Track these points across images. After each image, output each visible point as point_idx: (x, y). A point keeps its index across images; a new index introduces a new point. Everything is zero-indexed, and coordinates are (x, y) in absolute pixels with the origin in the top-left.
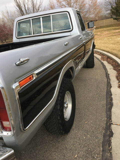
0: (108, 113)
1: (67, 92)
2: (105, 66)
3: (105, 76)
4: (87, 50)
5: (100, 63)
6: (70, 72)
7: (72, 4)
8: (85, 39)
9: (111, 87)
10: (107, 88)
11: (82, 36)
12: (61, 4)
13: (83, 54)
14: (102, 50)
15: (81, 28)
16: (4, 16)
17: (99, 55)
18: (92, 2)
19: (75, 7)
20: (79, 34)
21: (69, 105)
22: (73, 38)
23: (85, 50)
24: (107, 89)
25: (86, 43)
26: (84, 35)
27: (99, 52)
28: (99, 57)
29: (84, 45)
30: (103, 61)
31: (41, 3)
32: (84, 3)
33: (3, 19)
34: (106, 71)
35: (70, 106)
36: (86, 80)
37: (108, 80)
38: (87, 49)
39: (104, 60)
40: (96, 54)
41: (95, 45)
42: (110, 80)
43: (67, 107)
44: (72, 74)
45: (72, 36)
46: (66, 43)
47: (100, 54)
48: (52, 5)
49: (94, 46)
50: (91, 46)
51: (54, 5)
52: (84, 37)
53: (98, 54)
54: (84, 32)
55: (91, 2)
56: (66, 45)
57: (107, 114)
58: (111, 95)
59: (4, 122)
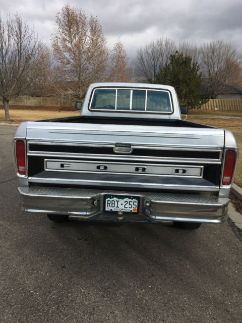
51: (48, 54)
55: (115, 64)
59: (225, 177)
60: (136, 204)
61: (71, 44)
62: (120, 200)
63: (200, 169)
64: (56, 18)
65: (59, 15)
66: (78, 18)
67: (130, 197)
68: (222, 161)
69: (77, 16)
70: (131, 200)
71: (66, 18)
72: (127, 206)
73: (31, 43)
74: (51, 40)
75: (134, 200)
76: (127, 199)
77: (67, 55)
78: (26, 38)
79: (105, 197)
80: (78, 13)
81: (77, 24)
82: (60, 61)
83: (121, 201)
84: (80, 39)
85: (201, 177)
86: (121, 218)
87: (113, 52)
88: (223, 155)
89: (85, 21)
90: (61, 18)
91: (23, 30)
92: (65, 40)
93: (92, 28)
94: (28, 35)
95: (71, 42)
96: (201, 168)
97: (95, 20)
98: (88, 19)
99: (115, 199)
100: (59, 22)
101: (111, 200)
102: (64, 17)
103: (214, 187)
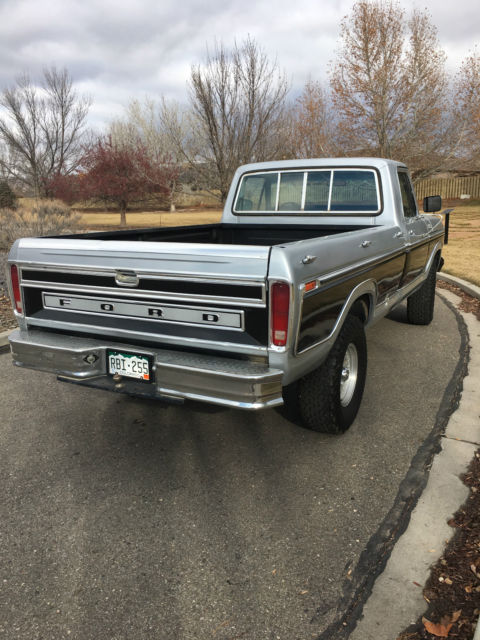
0: (441, 419)
1: (351, 345)
2: (466, 326)
3: (458, 350)
4: (413, 270)
5: (452, 316)
6: (363, 309)
7: (391, 104)
8: (411, 238)
9: (466, 374)
10: (454, 375)
11: (404, 230)
12: (346, 100)
13: (398, 279)
14: (468, 280)
15: (404, 208)
16: (138, 118)
17: (458, 295)
18: (465, 106)
19: (401, 115)
20: (397, 224)
21: (350, 377)
22: (381, 234)
23: (405, 270)
24: (454, 378)
25: (412, 250)
26: (408, 228)
27: (457, 285)
28: (455, 300)
29: (406, 254)
30: (462, 313)
31: (280, 96)
32: (437, 105)
33: (130, 129)
34: (463, 339)
35: (352, 379)
36: (400, 351)
37: (461, 360)
38: (416, 266)
39: (467, 312)
40: (449, 289)
41: (443, 260)
42: (468, 359)
43: (346, 378)
44: (366, 314)
45: (379, 229)
46: (366, 242)
47: (462, 291)
48: (316, 100)
49: (438, 262)
50: (427, 261)
51: (320, 102)
52: (407, 234)
53: (455, 293)
54: (411, 221)
55: (463, 103)
56: (364, 247)
57: (437, 419)
58: (461, 389)
59: (277, 332)
60: (147, 366)
61: (369, 75)
62: (127, 359)
63: (238, 316)
64: (341, 28)
65: (347, 20)
66: (386, 20)
67: (138, 355)
68: (267, 303)
69: (383, 15)
70: (139, 360)
71: (360, 23)
72: (136, 368)
73: (270, 88)
74: (328, 72)
75: (144, 361)
76: (134, 358)
77: (359, 98)
78: (262, 79)
79: (109, 352)
80: (386, 8)
81: (383, 31)
82: (344, 112)
83: (129, 361)
84: (388, 62)
85: (240, 330)
86: (119, 386)
87: (459, 77)
88: (267, 293)
89: (400, 22)
90: (351, 26)
91: (258, 66)
92: (357, 68)
93: (415, 34)
94: (266, 74)
95: (369, 70)
96: (240, 314)
97: (421, 16)
98: (408, 17)
99: (120, 357)
100: (345, 35)
101: (116, 357)
102: (356, 23)
103: (257, 348)
